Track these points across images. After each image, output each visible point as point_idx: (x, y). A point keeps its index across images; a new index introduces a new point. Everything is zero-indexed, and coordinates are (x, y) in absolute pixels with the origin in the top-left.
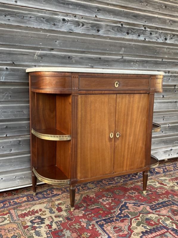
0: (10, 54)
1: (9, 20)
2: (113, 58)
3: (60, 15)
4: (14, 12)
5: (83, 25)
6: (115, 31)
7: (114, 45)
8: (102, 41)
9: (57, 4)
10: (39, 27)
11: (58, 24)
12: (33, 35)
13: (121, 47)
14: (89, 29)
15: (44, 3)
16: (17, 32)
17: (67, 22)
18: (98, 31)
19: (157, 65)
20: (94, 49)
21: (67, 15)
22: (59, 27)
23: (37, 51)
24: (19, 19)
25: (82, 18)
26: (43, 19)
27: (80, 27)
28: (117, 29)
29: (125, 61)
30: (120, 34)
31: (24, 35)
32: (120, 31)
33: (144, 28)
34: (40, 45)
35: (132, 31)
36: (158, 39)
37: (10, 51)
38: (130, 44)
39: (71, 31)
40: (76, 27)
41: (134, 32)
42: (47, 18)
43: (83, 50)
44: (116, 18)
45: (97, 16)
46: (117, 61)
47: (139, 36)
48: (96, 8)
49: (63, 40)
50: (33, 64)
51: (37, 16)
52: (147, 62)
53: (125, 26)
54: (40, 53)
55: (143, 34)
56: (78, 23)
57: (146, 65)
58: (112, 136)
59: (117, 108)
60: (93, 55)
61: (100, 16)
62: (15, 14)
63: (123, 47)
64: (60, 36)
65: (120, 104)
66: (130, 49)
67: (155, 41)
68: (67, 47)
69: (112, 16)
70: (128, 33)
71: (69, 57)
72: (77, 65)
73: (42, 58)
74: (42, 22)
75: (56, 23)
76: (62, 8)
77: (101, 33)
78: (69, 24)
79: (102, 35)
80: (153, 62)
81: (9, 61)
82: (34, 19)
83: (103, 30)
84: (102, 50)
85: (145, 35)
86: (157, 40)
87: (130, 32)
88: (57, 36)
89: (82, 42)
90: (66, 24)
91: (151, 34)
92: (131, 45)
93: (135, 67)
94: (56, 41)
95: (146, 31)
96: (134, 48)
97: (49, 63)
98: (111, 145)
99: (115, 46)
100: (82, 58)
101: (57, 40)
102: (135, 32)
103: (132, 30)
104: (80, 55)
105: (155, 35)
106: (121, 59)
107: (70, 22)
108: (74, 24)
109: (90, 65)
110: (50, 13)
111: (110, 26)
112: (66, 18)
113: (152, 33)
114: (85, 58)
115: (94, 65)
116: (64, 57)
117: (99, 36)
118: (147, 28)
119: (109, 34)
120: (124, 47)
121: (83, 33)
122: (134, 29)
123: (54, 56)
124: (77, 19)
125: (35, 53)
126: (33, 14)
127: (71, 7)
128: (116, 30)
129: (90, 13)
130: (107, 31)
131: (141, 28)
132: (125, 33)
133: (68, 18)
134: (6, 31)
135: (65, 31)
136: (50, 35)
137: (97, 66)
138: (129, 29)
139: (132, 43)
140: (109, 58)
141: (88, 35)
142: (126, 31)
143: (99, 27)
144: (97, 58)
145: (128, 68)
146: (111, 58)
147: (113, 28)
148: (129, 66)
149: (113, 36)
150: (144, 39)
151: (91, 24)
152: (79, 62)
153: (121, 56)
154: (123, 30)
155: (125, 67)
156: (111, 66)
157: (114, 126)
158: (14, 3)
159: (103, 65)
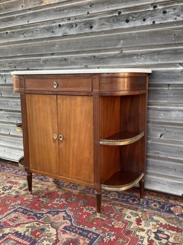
0: (26, 62)
1: (25, 36)
2: (109, 54)
3: (58, 22)
4: (27, 30)
5: (76, 26)
6: (110, 23)
8: (96, 37)
9: (55, 13)
10: (42, 37)
11: (56, 30)
12: (39, 45)
13: (119, 40)
15: (46, 15)
16: (29, 45)
17: (63, 26)
18: (91, 27)
19: (178, 55)
20: (87, 48)
21: (62, 20)
22: (57, 33)
23: (42, 58)
24: (30, 34)
25: (76, 19)
26: (45, 29)
27: (73, 28)
28: (113, 20)
29: (124, 57)
30: (117, 24)
31: (34, 45)
32: (117, 21)
33: (152, 7)
34: (43, 52)
35: (133, 17)
36: (179, 16)
37: (26, 60)
38: (131, 34)
39: (66, 34)
40: (69, 29)
41: (136, 18)
42: (47, 28)
43: (77, 50)
44: (110, 7)
45: (89, 12)
46: (114, 57)
47: (144, 20)
48: (89, 3)
49: (60, 45)
50: (40, 68)
51: (41, 28)
52: (159, 53)
53: (123, 13)
54: (44, 58)
55: (151, 15)
56: (72, 25)
57: (156, 57)
58: (55, 137)
59: (59, 109)
60: (87, 54)
61: (93, 11)
63: (121, 39)
64: (57, 41)
65: (61, 106)
66: (129, 40)
67: (173, 20)
68: (63, 51)
69: (106, 7)
70: (127, 21)
71: (65, 59)
72: (72, 66)
73: (45, 63)
74: (45, 32)
75: (54, 31)
76: (58, 15)
78: (64, 28)
79: (95, 31)
80: (169, 52)
81: (26, 67)
82: (39, 31)
83: (96, 26)
84: (96, 47)
85: (153, 17)
86: (176, 19)
87: (131, 18)
88: (55, 42)
89: (76, 43)
90: (62, 28)
91: (165, 12)
92: (132, 35)
93: (138, 62)
94: (55, 47)
95: (154, 10)
96: (137, 38)
98: (56, 146)
99: (111, 40)
100: (76, 59)
101: (56, 45)
102: (138, 16)
103: (134, 15)
104: (74, 56)
105: (173, 13)
106: (119, 54)
107: (65, 26)
108: (68, 27)
109: (84, 64)
110: (50, 22)
111: (105, 18)
112: (61, 23)
113: (167, 11)
114: (79, 58)
115: (89, 65)
116: (61, 60)
117: (92, 33)
118: (158, 6)
119: (103, 28)
120: (123, 39)
121: (76, 33)
122: (135, 14)
123: (54, 60)
124: (70, 22)
125: (41, 59)
126: (38, 28)
127: (65, 11)
128: (111, 21)
129: (82, 11)
130: (101, 25)
131: (148, 9)
132: (123, 22)
133: (63, 23)
134: (24, 45)
135: (61, 35)
136: (50, 42)
137: (92, 64)
138: (129, 15)
139: (135, 32)
140: (104, 55)
141: (81, 34)
142: (125, 19)
143: (92, 23)
144: (91, 57)
145: (129, 64)
146: (107, 54)
147: (108, 19)
148: (130, 62)
149: (108, 29)
150: (152, 23)
151: (83, 22)
152: (75, 63)
153: (120, 51)
154: (121, 18)
155: (124, 63)
156: (107, 63)
157: (57, 127)
158: (27, 23)
159: (98, 63)
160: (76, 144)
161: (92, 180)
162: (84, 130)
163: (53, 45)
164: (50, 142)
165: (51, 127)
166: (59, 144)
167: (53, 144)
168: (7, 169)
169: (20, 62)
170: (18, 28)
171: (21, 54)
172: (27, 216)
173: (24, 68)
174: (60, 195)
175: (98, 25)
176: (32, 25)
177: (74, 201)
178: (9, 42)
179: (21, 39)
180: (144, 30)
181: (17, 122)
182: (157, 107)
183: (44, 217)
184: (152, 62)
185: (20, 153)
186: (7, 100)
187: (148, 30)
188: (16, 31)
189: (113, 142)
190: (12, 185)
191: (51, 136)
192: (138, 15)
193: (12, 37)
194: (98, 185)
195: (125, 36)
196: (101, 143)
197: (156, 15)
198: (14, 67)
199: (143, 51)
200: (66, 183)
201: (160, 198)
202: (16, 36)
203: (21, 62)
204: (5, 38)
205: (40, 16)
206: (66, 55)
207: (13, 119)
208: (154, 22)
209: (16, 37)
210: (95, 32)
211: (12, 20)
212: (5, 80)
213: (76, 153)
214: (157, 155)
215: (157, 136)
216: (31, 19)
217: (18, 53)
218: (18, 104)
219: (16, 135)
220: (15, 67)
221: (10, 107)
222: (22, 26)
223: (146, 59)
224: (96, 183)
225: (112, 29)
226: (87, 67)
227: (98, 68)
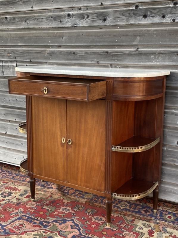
0: (29, 53)
1: (28, 24)
2: (124, 51)
3: (67, 10)
4: (31, 16)
5: (88, 17)
6: (127, 17)
7: (126, 34)
8: (110, 32)
10: (48, 26)
11: (64, 20)
12: (44, 35)
13: (135, 36)
14: (94, 19)
15: (53, 2)
16: (33, 33)
17: (72, 16)
18: (105, 20)
20: (99, 42)
21: (72, 9)
22: (65, 23)
23: (47, 49)
24: (34, 22)
25: (87, 9)
26: (52, 18)
27: (84, 19)
28: (130, 14)
29: (140, 55)
30: (134, 19)
31: (38, 35)
32: (133, 15)
33: (173, 4)
34: (49, 43)
35: (151, 13)
37: (29, 50)
38: (148, 31)
39: (76, 26)
40: (80, 20)
41: (155, 13)
42: (54, 17)
43: (88, 44)
45: (103, 3)
46: (129, 54)
47: (164, 17)
49: (68, 36)
50: (44, 61)
51: (47, 16)
53: (141, 8)
54: (50, 50)
55: (171, 12)
56: (83, 15)
57: (175, 58)
58: (63, 141)
60: (99, 49)
61: (107, 3)
62: (31, 18)
63: (138, 35)
64: (65, 32)
68: (72, 43)
70: (145, 16)
71: (74, 53)
72: (82, 61)
73: (51, 55)
74: (51, 21)
75: (62, 20)
76: (68, 3)
77: (108, 22)
78: (74, 18)
79: (109, 24)
81: (28, 59)
82: (45, 19)
83: (111, 18)
84: (111, 42)
85: (174, 15)
87: (149, 13)
88: (63, 33)
89: (87, 36)
90: (71, 19)
92: (150, 32)
93: (155, 61)
94: (62, 38)
95: (175, 8)
96: (155, 36)
97: (57, 59)
98: (63, 151)
99: (127, 36)
100: (86, 53)
101: (64, 36)
102: (158, 12)
103: (152, 11)
104: (85, 51)
106: (135, 51)
107: (75, 16)
108: (79, 17)
109: (95, 60)
110: (58, 10)
111: (120, 11)
112: (71, 13)
114: (90, 53)
115: (100, 61)
116: (70, 53)
117: (106, 27)
119: (118, 22)
120: (140, 36)
121: (87, 25)
122: (154, 9)
123: (61, 53)
124: (81, 12)
125: (46, 51)
126: (43, 16)
128: (128, 15)
129: (95, 1)
130: (116, 18)
131: (168, 6)
132: (141, 17)
133: (73, 12)
134: (26, 33)
135: (70, 26)
136: (57, 33)
137: (104, 61)
138: (147, 10)
139: (153, 28)
140: (118, 51)
141: (93, 26)
142: (143, 14)
143: (105, 16)
144: (103, 52)
145: (146, 63)
146: (121, 51)
147: (124, 13)
148: (147, 61)
149: (124, 23)
150: (172, 21)
151: (96, 14)
152: (85, 58)
153: (136, 48)
154: (138, 13)
155: (140, 62)
156: (121, 60)
157: (66, 130)
158: (31, 9)
159: (112, 60)
160: (86, 150)
161: (103, 188)
162: (95, 135)
163: (61, 36)
164: (58, 146)
165: (59, 130)
166: (68, 149)
167: (61, 148)
168: (3, 173)
169: (21, 52)
170: (20, 13)
171: (23, 43)
172: (32, 224)
173: (26, 59)
174: (65, 203)
175: (112, 18)
176: (37, 12)
177: (81, 211)
178: (8, 29)
179: (24, 27)
180: (163, 27)
181: (15, 119)
182: (175, 111)
183: (51, 226)
184: (171, 63)
185: (18, 155)
186: (4, 94)
187: (167, 28)
188: (17, 17)
189: (127, 149)
190: (11, 191)
191: (59, 140)
192: (157, 10)
193: (12, 23)
194: (108, 193)
195: (142, 32)
196: (113, 149)
197: (176, 12)
198: (13, 58)
199: (161, 50)
200: (71, 190)
201: (175, 210)
202: (17, 22)
203: (22, 52)
204: (3, 24)
205: (46, 2)
206: (75, 48)
207: (10, 116)
208: (174, 20)
209: (16, 24)
210: (109, 25)
211: (14, 4)
212: (3, 72)
213: (86, 159)
214: (173, 164)
215: (174, 143)
216: (35, 5)
217: (19, 42)
218: (17, 99)
219: (13, 134)
220: (15, 58)
221: (7, 103)
222: (25, 12)
223: (164, 60)
224: (107, 191)
225: (127, 23)
226: (98, 63)
227: (111, 65)
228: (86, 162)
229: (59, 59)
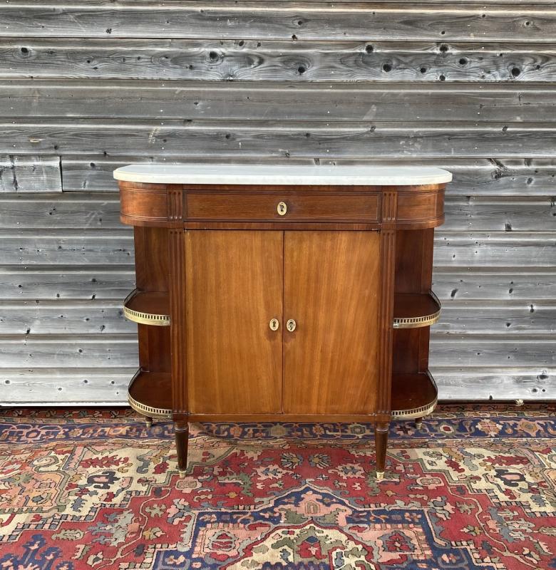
0: (98, 135)
1: (96, 68)
2: (344, 132)
3: (206, 45)
4: (106, 52)
5: (261, 61)
6: (349, 67)
7: (347, 100)
9: (198, 22)
10: (156, 77)
11: (201, 65)
12: (145, 95)
13: (368, 104)
14: (277, 68)
15: (168, 24)
16: (111, 91)
17: (222, 58)
18: (301, 70)
19: (487, 143)
20: (290, 114)
21: (221, 43)
22: (203, 71)
23: (154, 128)
24: (115, 64)
25: (259, 45)
26: (167, 58)
27: (252, 66)
28: (356, 61)
29: (377, 140)
30: (364, 72)
31: (127, 94)
32: (363, 65)
33: (439, 48)
34: (161, 114)
35: (400, 62)
36: (489, 72)
37: (99, 129)
38: (393, 95)
39: (231, 78)
40: (241, 67)
41: (406, 64)
42: (174, 56)
43: (263, 118)
44: (350, 34)
45: (297, 35)
46: (356, 139)
47: (423, 71)
48: (297, 16)
49: (212, 100)
50: (146, 154)
51: (153, 53)
52: (451, 136)
53: (378, 51)
54: (162, 130)
55: (436, 63)
56: (248, 58)
57: (446, 144)
58: (274, 326)
59: (288, 262)
60: (288, 129)
61: (306, 35)
62: (106, 55)
63: (373, 103)
64: (204, 92)
65: (295, 254)
66: (391, 105)
67: (478, 79)
69: (338, 31)
70: (387, 68)
71: (228, 137)
73: (165, 141)
74: (165, 65)
75: (194, 65)
76: (210, 28)
77: (308, 75)
78: (225, 62)
79: (310, 79)
80: (470, 136)
81: (97, 149)
82: (146, 60)
83: (315, 68)
84: (312, 114)
85: (441, 68)
86: (483, 77)
87: (394, 63)
88: (199, 92)
89: (261, 101)
90: (218, 63)
91: (463, 62)
92: (397, 98)
93: (409, 151)
94: (196, 104)
95: (444, 56)
96: (407, 105)
97: (182, 149)
98: (274, 347)
99: (350, 103)
100: (259, 137)
101: (200, 99)
102: (411, 62)
103: (402, 59)
105: (478, 65)
106: (367, 133)
107: (228, 58)
108: (239, 61)
109: (280, 150)
110: (182, 43)
111: (336, 55)
112: (218, 50)
113: (468, 59)
114: (268, 135)
115: (293, 151)
116: (216, 137)
117: (304, 83)
118: (449, 48)
119: (330, 75)
120: (376, 104)
121: (261, 79)
122: (405, 55)
123: (192, 136)
124: (245, 50)
125: (151, 130)
126: (141, 52)
127: (229, 23)
128: (351, 63)
129: (277, 31)
130: (324, 68)
131: (430, 51)
132: (378, 69)
133: (223, 50)
134: (91, 90)
135: (217, 78)
136: (182, 91)
137: (301, 152)
138: (391, 57)
139: (402, 91)
140: (331, 132)
141: (274, 82)
142: (382, 64)
143: (303, 62)
144: (299, 134)
145: (390, 155)
146: (338, 132)
147: (343, 59)
148: (392, 150)
149: (344, 79)
150: (439, 79)
151: (281, 56)
152: (254, 146)
153: (367, 127)
154: (373, 60)
155: (379, 153)
156: (338, 151)
157: (281, 303)
158: (106, 34)
159: (317, 150)
160: (332, 336)
161: (371, 406)
162: (354, 303)
163: (195, 99)
164: (258, 338)
165: (262, 303)
166: (286, 342)
167: (267, 344)
169: (76, 135)
170: (70, 42)
171: (81, 113)
173: (92, 150)
175: (318, 67)
176: (122, 42)
177: (300, 464)
178: (32, 77)
179: (83, 75)
180: (421, 89)
181: (58, 296)
182: (447, 240)
185: (68, 379)
186: (19, 237)
187: (430, 91)
188: (62, 51)
191: (262, 326)
192: (411, 58)
193: (45, 65)
194: (385, 413)
195: (380, 98)
196: (396, 325)
197: (445, 64)
198: (50, 148)
199: (419, 132)
202: (59, 62)
203: (78, 135)
204: (16, 65)
205: (149, 23)
206: (230, 126)
207: (41, 289)
208: (443, 78)
209: (58, 67)
210: (312, 82)
211: (50, 19)
212: (15, 183)
213: (330, 354)
214: (446, 332)
215: (446, 295)
216: (118, 26)
217: (68, 109)
218: (63, 246)
219: (53, 331)
220: (56, 148)
221: (32, 258)
222: (85, 41)
223: (424, 148)
224: (383, 409)
225: (352, 79)
226: (288, 157)
227: (317, 161)
228: (332, 361)
229: (189, 149)
